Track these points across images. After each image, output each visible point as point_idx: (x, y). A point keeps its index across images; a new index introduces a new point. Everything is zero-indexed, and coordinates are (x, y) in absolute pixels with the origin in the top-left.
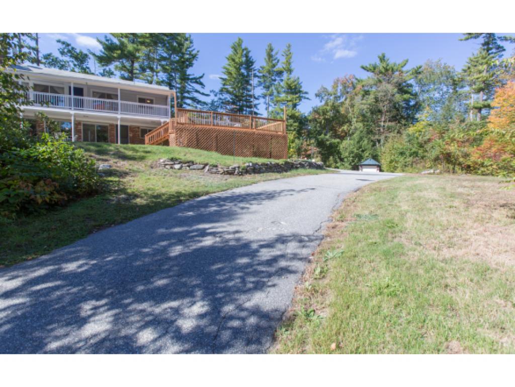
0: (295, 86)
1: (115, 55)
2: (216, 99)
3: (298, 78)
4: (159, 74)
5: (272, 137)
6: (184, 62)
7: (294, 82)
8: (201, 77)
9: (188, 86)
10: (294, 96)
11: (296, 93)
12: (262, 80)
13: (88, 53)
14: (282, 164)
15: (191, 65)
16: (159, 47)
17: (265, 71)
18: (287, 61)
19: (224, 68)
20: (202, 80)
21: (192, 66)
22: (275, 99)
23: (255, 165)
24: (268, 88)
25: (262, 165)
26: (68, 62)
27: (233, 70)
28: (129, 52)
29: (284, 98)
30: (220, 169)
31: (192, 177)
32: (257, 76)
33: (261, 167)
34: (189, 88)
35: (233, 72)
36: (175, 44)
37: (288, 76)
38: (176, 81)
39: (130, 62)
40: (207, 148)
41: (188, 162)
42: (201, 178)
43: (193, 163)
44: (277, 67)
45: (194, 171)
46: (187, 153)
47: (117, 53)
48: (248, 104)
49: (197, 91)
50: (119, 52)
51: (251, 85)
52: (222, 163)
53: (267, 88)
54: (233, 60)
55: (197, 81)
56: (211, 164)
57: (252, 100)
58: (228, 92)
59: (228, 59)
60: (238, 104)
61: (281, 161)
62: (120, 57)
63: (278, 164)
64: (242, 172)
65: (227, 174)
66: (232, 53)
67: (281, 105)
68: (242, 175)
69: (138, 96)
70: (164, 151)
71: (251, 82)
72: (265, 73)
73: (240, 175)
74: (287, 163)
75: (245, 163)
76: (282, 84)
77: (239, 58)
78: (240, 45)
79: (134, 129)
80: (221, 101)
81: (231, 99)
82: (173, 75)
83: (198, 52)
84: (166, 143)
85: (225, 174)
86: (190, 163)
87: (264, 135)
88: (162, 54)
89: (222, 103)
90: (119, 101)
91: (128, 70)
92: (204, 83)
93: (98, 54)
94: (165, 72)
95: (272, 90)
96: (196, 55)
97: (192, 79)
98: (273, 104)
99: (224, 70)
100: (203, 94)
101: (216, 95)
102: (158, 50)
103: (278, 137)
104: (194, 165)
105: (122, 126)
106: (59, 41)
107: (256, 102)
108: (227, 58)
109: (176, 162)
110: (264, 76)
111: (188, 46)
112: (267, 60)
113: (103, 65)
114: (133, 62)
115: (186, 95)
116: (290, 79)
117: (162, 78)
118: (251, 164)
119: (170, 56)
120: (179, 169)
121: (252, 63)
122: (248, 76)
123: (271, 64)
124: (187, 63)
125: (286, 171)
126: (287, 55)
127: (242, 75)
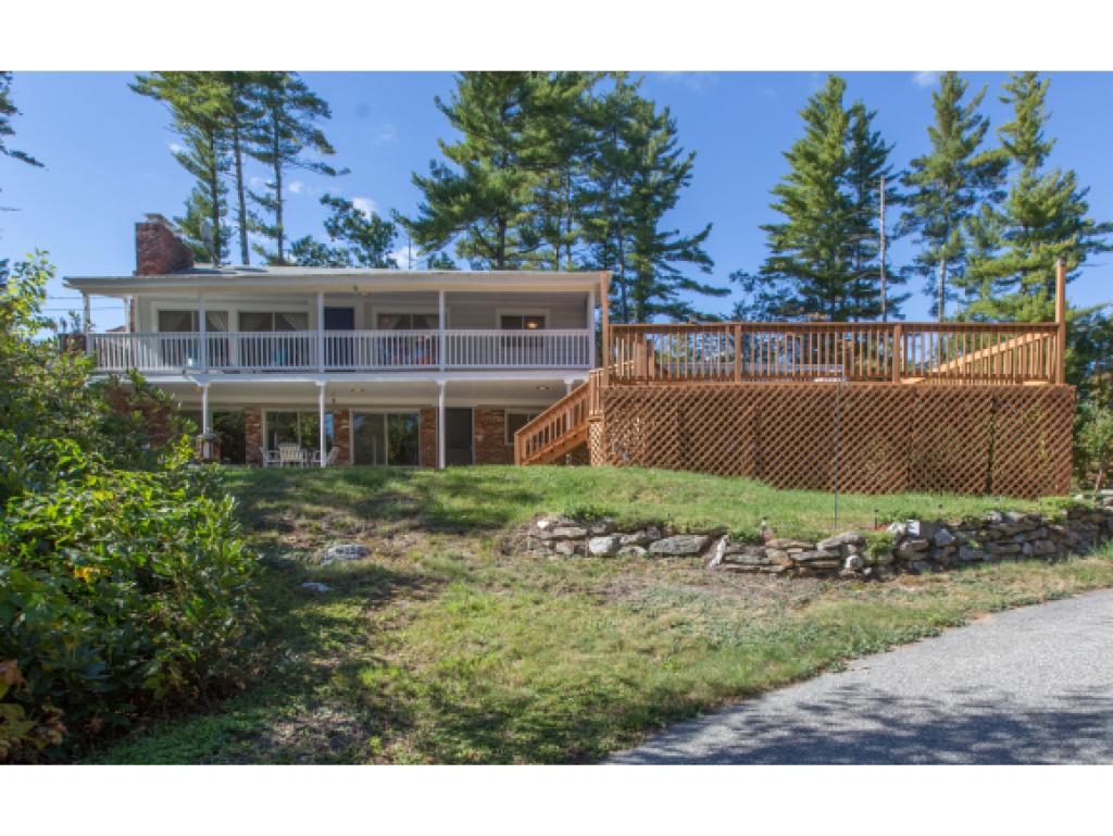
0: (1059, 205)
1: (456, 209)
2: (750, 300)
3: (1072, 177)
4: (573, 249)
5: (997, 402)
6: (647, 198)
7: (1052, 192)
8: (702, 237)
9: (661, 270)
10: (1056, 247)
11: (1063, 235)
12: (919, 209)
13: (392, 220)
14: (1057, 521)
15: (669, 202)
16: (575, 164)
17: (932, 176)
18: (1024, 119)
19: (780, 192)
20: (702, 246)
21: (671, 206)
22: (969, 270)
23: (933, 527)
24: (938, 233)
25: (963, 527)
26: (347, 253)
27: (808, 192)
28: (492, 193)
29: (1012, 262)
30: (773, 554)
31: (656, 592)
32: (902, 200)
33: (963, 535)
34: (662, 276)
35: (808, 201)
36: (621, 145)
37: (1027, 175)
38: (622, 262)
39: (497, 225)
40: (721, 467)
41: (644, 527)
42: (692, 598)
43: (658, 528)
44: (979, 150)
45: (664, 561)
46: (641, 489)
47: (459, 203)
48: (864, 302)
49: (688, 284)
50: (466, 198)
51: (875, 234)
52: (782, 527)
53: (937, 235)
54: (811, 157)
55: (689, 251)
56: (737, 530)
57: (878, 285)
58: (792, 270)
59: (793, 158)
60: (828, 306)
61: (1049, 506)
62: (468, 216)
63: (1036, 521)
64: (874, 565)
65: (806, 575)
66: (806, 136)
67: (996, 288)
68: (875, 576)
69: (500, 312)
70: (560, 483)
71: (877, 223)
72: (931, 180)
73: (867, 579)
74: (1076, 512)
75: (887, 523)
76: (998, 209)
77: (833, 147)
78: (834, 100)
79: (489, 416)
80: (767, 304)
81: (802, 292)
82: (616, 242)
83: (692, 156)
84: (581, 455)
85: (797, 576)
86: (652, 530)
87: (956, 398)
88: (583, 185)
89: (772, 310)
90: (443, 333)
91: (491, 248)
92: (710, 254)
93: (415, 216)
94: (590, 240)
95: (959, 239)
96: (686, 167)
97: (674, 247)
98: (961, 292)
99: (778, 200)
100: (708, 290)
101: (749, 288)
102: (574, 174)
103: (1028, 397)
104: (664, 535)
105: (448, 410)
106: (325, 200)
107: (895, 291)
108: (787, 155)
109: (597, 530)
110: (924, 192)
111: (662, 145)
112: (940, 130)
113: (429, 249)
114: (503, 224)
115: (654, 300)
116: (1034, 184)
117: (584, 258)
118: (915, 528)
119: (607, 185)
120: (605, 556)
121: (881, 154)
122: (865, 200)
123: (953, 144)
124: (658, 199)
125: (1082, 553)
126: (1023, 97)
127: (844, 203)
